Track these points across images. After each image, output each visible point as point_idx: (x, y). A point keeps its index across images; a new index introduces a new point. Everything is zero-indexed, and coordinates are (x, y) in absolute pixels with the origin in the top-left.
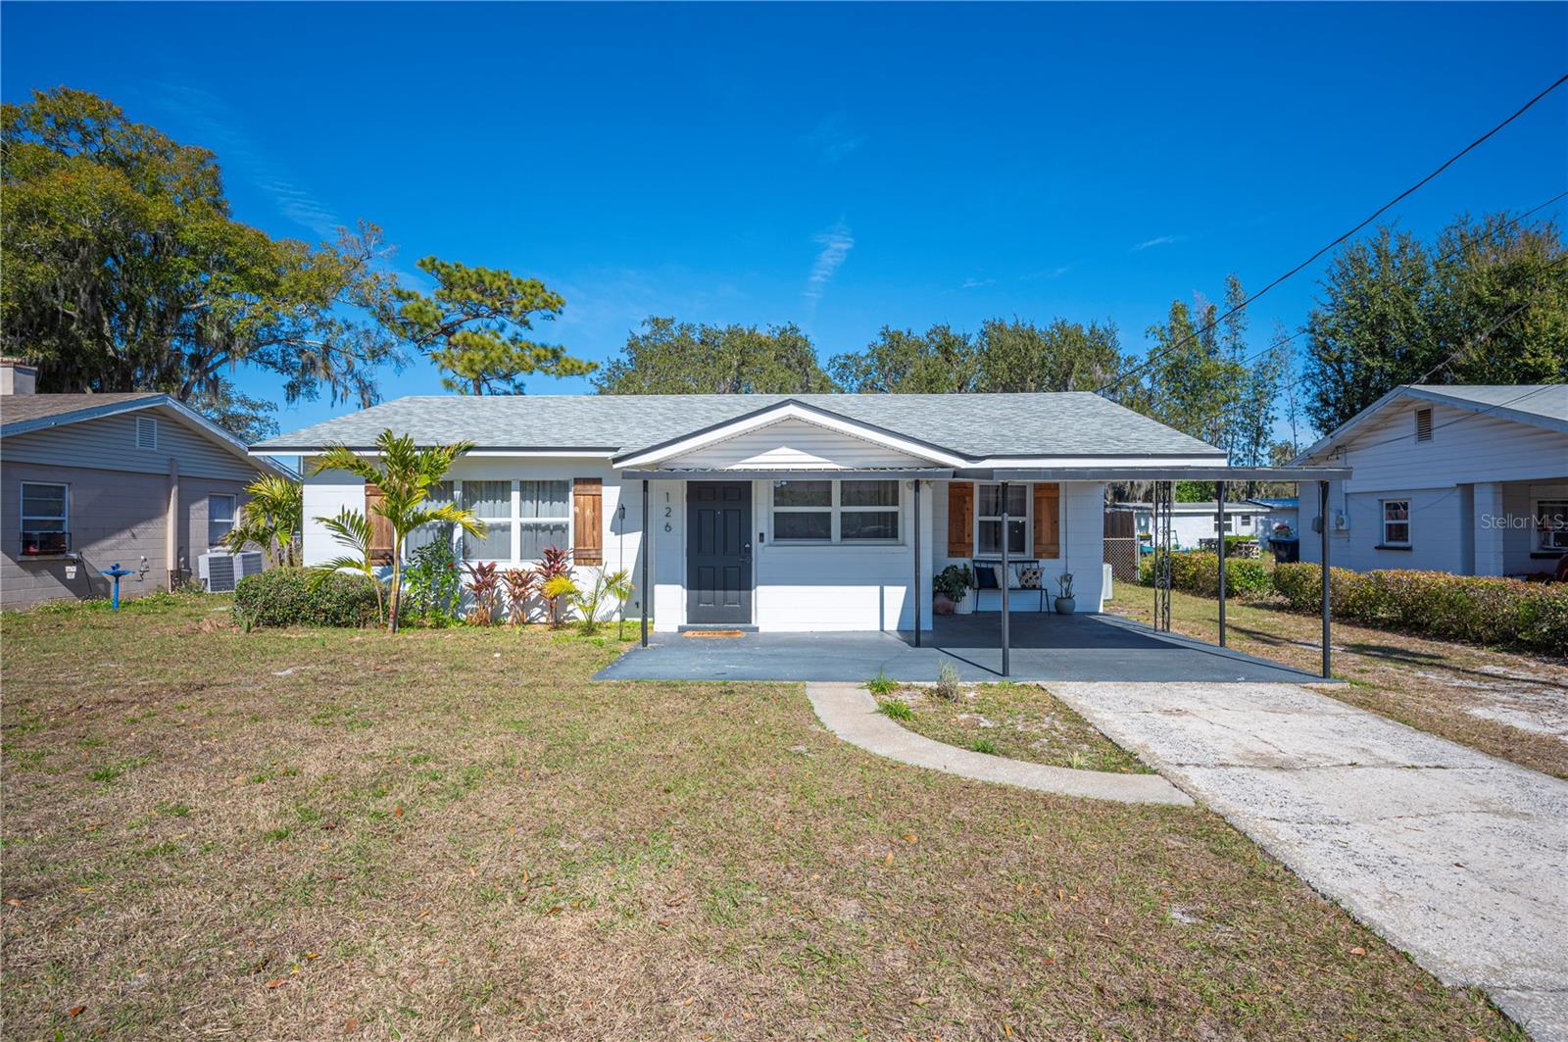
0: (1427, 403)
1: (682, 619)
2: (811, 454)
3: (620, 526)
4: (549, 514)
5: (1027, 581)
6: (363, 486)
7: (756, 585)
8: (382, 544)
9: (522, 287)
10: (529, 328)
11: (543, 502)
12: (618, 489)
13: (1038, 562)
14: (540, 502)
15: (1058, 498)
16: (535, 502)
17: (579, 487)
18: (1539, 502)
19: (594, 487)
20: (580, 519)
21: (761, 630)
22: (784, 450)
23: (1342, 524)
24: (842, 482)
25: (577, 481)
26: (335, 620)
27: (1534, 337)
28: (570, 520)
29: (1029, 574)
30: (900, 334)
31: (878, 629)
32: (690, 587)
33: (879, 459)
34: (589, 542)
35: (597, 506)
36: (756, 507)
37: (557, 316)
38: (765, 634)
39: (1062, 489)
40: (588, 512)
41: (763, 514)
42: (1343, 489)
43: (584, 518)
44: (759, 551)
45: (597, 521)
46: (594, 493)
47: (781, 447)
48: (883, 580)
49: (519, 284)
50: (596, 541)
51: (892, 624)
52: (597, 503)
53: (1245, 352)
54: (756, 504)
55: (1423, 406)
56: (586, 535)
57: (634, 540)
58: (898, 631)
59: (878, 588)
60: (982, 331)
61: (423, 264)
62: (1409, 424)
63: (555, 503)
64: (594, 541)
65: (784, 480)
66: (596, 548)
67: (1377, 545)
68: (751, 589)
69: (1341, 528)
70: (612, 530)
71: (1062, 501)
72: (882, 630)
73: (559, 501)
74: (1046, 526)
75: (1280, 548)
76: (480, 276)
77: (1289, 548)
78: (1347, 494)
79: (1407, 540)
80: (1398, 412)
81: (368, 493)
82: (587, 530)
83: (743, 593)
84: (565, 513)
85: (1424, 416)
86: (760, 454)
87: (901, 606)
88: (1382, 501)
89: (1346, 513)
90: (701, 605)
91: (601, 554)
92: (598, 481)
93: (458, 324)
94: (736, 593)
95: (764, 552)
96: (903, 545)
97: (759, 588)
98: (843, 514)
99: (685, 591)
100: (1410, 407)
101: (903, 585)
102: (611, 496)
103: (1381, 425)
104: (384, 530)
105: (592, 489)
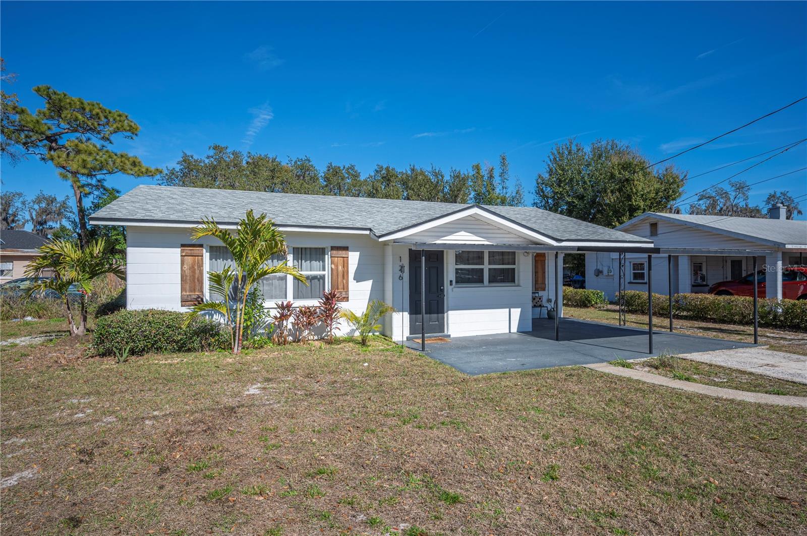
0: (656, 220)
1: (407, 333)
2: (476, 236)
3: (359, 278)
4: (310, 269)
5: (536, 303)
6: (180, 249)
7: (447, 312)
8: (194, 291)
9: (111, 115)
10: (111, 143)
11: (305, 262)
12: (358, 254)
13: (538, 293)
14: (303, 261)
15: (545, 261)
16: (300, 261)
17: (334, 252)
18: (694, 263)
19: (344, 252)
20: (335, 272)
21: (451, 336)
22: (463, 233)
23: (611, 272)
24: (489, 252)
25: (333, 248)
26: (182, 348)
27: (636, 194)
28: (327, 273)
29: (537, 299)
30: (339, 168)
31: (508, 332)
32: (411, 314)
33: (508, 239)
34: (341, 286)
35: (345, 264)
36: (447, 266)
37: (134, 137)
38: (454, 338)
39: (546, 255)
40: (340, 268)
41: (450, 269)
42: (611, 256)
43: (338, 272)
44: (450, 291)
45: (345, 274)
46: (344, 256)
47: (461, 231)
48: (510, 306)
49: (110, 113)
50: (345, 286)
51: (514, 329)
52: (346, 262)
53: (508, 190)
54: (447, 263)
55: (654, 221)
56: (339, 283)
57: (367, 285)
58: (517, 332)
59: (508, 309)
60: (376, 170)
61: (38, 90)
62: (647, 229)
63: (313, 262)
64: (343, 286)
65: (461, 250)
66: (345, 290)
67: (629, 281)
68: (444, 313)
69: (610, 274)
70: (354, 280)
71: (546, 261)
72: (510, 332)
73: (316, 261)
74: (540, 274)
75: (575, 284)
76: (82, 103)
77: (580, 283)
78: (612, 259)
79: (644, 280)
80: (640, 224)
81: (184, 254)
82: (340, 279)
83: (440, 315)
84: (324, 269)
85: (654, 226)
86: (450, 235)
87: (518, 319)
88: (630, 262)
89: (612, 268)
90: (417, 323)
91: (348, 294)
92: (346, 249)
93: (59, 135)
94: (435, 315)
95: (451, 292)
96: (518, 286)
97: (450, 312)
98: (489, 269)
99: (409, 315)
100: (646, 221)
101: (519, 308)
102: (354, 258)
103: (631, 229)
104: (196, 281)
105: (342, 253)
